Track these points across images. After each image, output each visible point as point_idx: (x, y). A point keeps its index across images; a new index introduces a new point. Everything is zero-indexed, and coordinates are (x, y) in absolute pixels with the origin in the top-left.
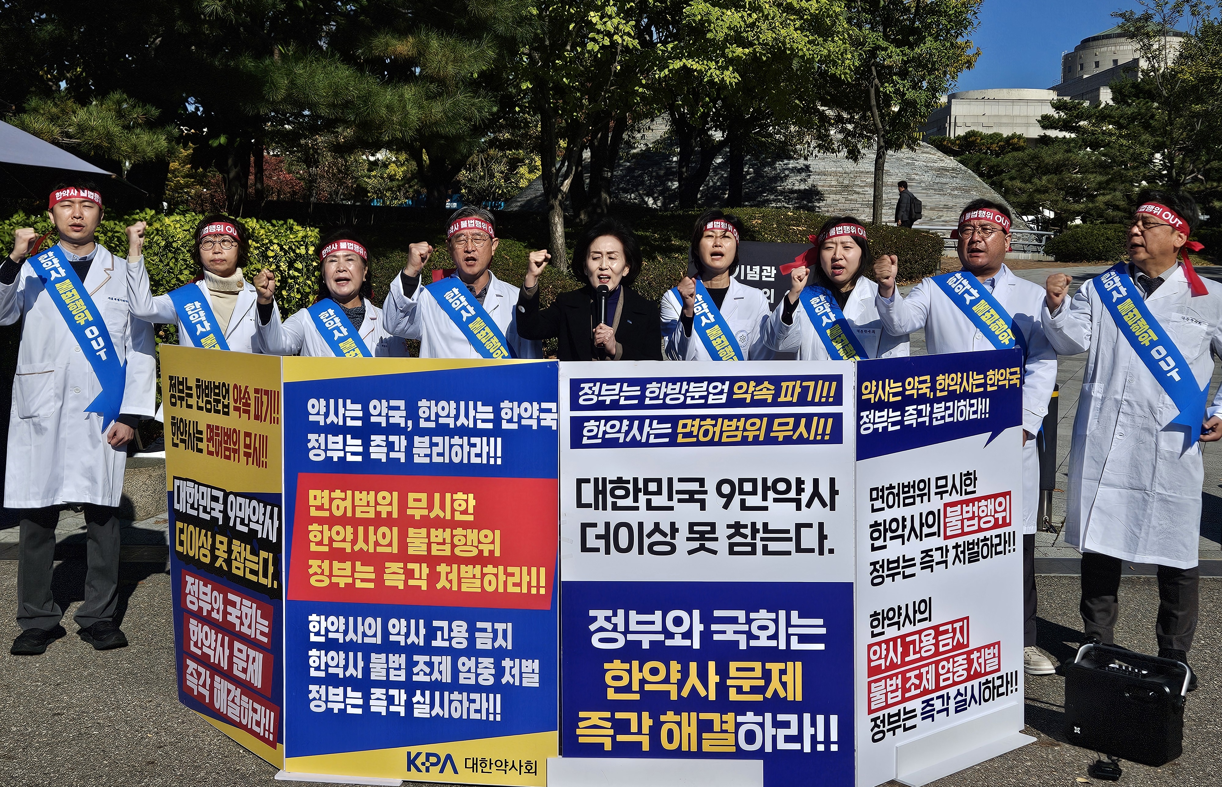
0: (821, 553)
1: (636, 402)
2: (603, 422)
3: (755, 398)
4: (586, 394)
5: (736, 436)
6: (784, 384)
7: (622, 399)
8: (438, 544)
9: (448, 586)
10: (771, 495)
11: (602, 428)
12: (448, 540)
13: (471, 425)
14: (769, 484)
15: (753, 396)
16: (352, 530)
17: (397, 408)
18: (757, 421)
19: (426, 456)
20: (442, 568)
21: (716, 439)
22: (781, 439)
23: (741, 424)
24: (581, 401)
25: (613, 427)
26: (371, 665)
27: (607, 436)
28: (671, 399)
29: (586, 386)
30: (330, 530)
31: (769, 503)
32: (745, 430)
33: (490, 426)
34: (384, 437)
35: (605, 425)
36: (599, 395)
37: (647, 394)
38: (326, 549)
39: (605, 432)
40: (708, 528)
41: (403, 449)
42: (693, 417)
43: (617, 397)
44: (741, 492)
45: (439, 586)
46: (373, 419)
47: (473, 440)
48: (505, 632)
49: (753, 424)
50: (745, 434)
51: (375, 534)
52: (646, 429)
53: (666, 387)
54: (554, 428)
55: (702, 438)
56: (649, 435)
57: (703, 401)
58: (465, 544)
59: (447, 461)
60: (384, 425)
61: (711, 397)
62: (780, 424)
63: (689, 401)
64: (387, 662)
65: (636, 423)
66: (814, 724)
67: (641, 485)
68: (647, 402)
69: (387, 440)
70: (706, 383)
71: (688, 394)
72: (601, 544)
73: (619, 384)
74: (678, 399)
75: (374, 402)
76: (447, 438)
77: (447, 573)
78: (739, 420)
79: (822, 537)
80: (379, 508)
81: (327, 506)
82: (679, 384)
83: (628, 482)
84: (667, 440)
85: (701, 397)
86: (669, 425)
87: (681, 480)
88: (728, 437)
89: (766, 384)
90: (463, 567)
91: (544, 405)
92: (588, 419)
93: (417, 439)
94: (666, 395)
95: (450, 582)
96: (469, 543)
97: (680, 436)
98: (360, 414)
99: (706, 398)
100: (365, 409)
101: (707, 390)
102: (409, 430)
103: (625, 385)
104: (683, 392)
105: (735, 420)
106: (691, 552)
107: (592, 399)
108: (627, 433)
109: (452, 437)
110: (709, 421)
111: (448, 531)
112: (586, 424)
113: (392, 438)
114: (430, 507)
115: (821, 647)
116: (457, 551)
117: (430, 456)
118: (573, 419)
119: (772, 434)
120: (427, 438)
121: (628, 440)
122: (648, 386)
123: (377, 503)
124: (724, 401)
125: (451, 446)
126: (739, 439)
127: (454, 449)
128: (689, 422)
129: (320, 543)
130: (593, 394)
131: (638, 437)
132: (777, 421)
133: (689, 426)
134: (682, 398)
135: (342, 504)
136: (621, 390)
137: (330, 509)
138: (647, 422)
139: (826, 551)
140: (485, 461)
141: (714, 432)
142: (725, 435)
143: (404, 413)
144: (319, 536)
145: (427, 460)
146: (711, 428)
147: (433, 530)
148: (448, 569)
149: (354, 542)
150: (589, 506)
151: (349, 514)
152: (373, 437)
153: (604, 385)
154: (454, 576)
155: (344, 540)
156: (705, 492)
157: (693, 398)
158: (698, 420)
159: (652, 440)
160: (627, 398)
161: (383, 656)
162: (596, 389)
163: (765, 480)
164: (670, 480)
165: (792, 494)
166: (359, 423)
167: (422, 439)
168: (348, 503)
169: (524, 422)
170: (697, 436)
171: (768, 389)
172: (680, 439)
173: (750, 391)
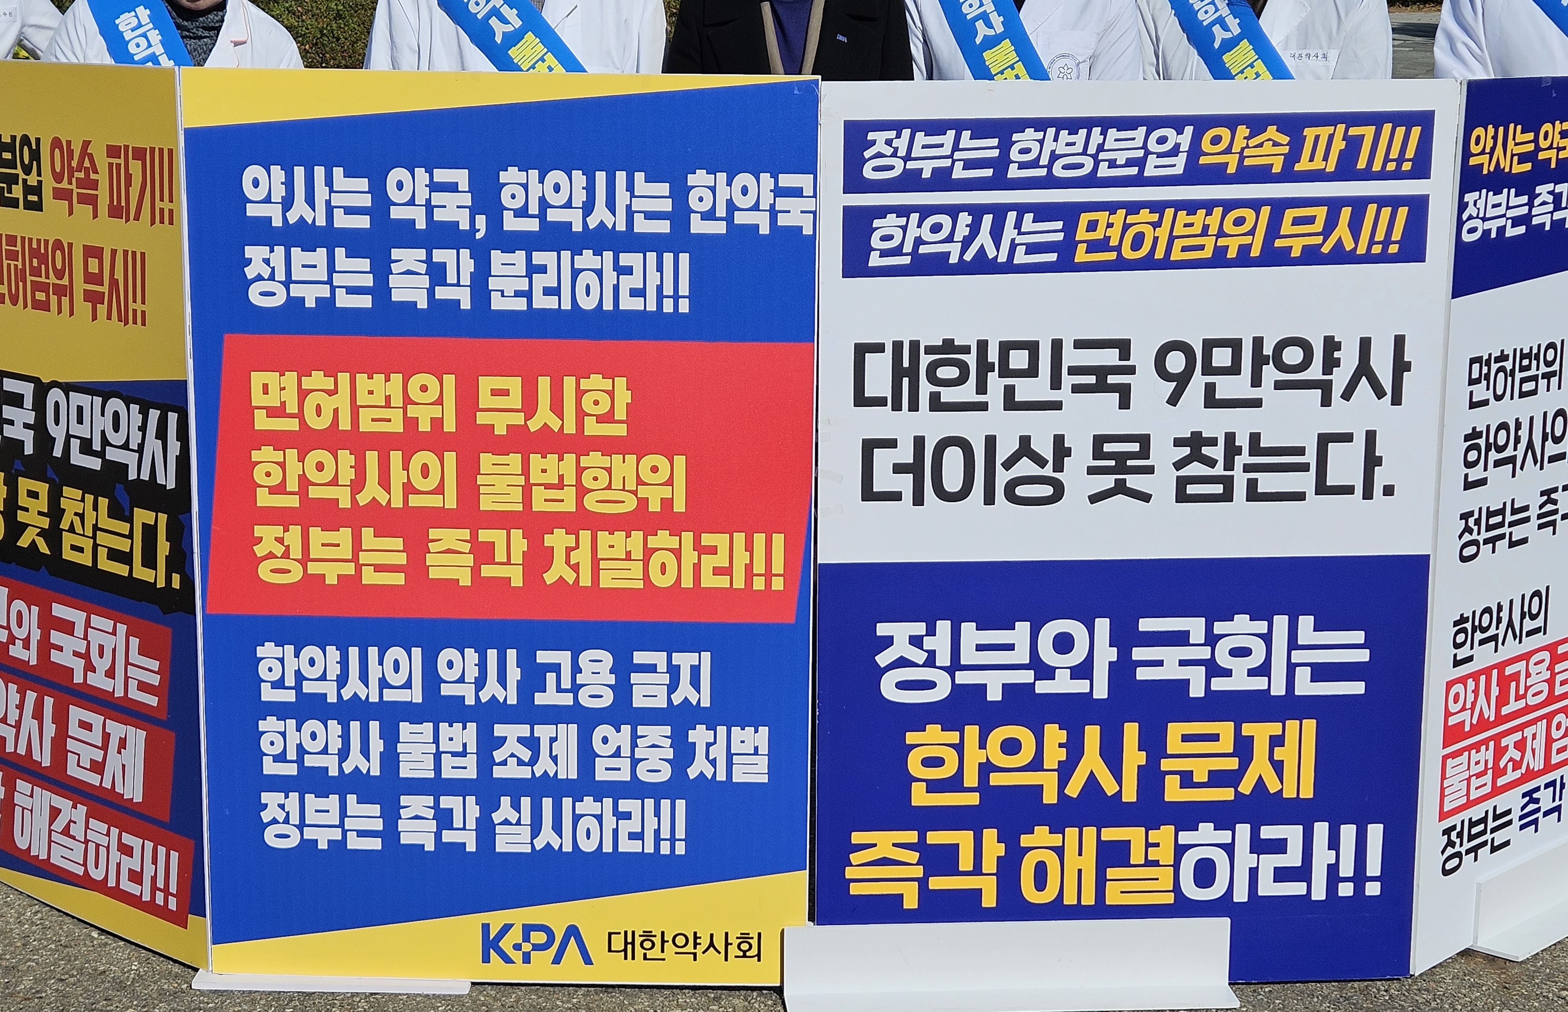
0: (1368, 494)
1: (988, 172)
2: (915, 217)
3: (1247, 162)
4: (879, 155)
5: (1201, 248)
6: (1310, 133)
7: (959, 165)
8: (548, 486)
9: (570, 578)
10: (1270, 373)
11: (913, 232)
12: (570, 479)
13: (621, 227)
14: (1268, 350)
15: (1242, 158)
16: (352, 460)
17: (452, 188)
18: (1249, 214)
19: (518, 294)
20: (558, 540)
21: (1159, 254)
22: (1296, 253)
23: (1214, 221)
24: (868, 172)
25: (936, 228)
26: (400, 748)
27: (923, 250)
28: (1065, 167)
29: (879, 137)
30: (301, 459)
31: (1266, 392)
32: (1221, 234)
33: (663, 227)
34: (422, 254)
35: (919, 226)
36: (907, 158)
37: (1014, 154)
38: (294, 502)
39: (919, 242)
40: (1135, 447)
41: (466, 280)
42: (1111, 207)
43: (947, 163)
44: (1209, 369)
45: (550, 578)
46: (396, 213)
47: (626, 259)
48: (695, 671)
49: (1239, 222)
50: (1222, 242)
51: (406, 467)
52: (1009, 232)
53: (1056, 139)
54: (807, 231)
55: (1128, 253)
56: (1013, 246)
57: (1134, 171)
58: (609, 487)
59: (566, 305)
60: (421, 225)
61: (1152, 160)
62: (1297, 222)
63: (1104, 171)
64: (436, 741)
65: (988, 219)
66: (1334, 843)
67: (993, 356)
68: (1014, 172)
69: (429, 260)
70: (1143, 130)
71: (1102, 156)
72: (905, 483)
73: (951, 134)
74: (1080, 166)
75: (397, 174)
76: (566, 255)
77: (569, 550)
78: (1210, 213)
79: (1372, 461)
80: (412, 412)
81: (292, 408)
82: (1083, 132)
83: (966, 350)
84: (1052, 257)
85: (1129, 163)
86: (1059, 225)
87: (1080, 344)
88: (1184, 249)
89: (1272, 131)
90: (602, 535)
91: (787, 180)
92: (882, 212)
93: (496, 256)
94: (1054, 157)
95: (576, 568)
96: (617, 484)
97: (1082, 248)
98: (366, 201)
99: (1140, 163)
100: (378, 190)
101: (1145, 147)
102: (479, 236)
103: (966, 134)
104: (1092, 150)
105: (1202, 212)
106: (1095, 499)
107: (892, 168)
108: (967, 243)
109: (577, 252)
110: (1145, 215)
111: (570, 458)
112: (876, 223)
113: (439, 255)
114: (529, 407)
115: (1358, 688)
116: (590, 503)
117: (528, 295)
118: (849, 213)
119: (1279, 243)
120: (521, 255)
121: (968, 257)
122: (1016, 136)
123: (408, 401)
124: (1179, 170)
125: (575, 273)
126: (1207, 253)
127: (583, 280)
128: (1102, 217)
129: (279, 489)
130: (894, 155)
131: (991, 253)
132: (1290, 214)
133: (1102, 226)
134: (1089, 163)
135: (328, 404)
136: (956, 148)
137: (300, 415)
138: (1012, 216)
139: (1378, 490)
140: (652, 307)
141: (1156, 239)
142: (1178, 244)
143: (467, 199)
144: (277, 472)
145: (521, 304)
146: (1148, 231)
147: (535, 458)
148: (571, 540)
149: (358, 485)
150: (880, 402)
151: (345, 424)
152: (395, 253)
153: (920, 135)
154: (582, 556)
155: (334, 482)
156: (1131, 370)
157: (1112, 164)
158: (1122, 212)
159: (1021, 258)
160: (969, 165)
161: (428, 727)
162: (902, 144)
163: (1258, 343)
164: (1057, 346)
165: (1315, 372)
166: (363, 222)
167: (508, 257)
168: (342, 401)
169: (740, 218)
170: (1118, 249)
171: (1276, 144)
172: (1081, 255)
173: (1236, 148)
